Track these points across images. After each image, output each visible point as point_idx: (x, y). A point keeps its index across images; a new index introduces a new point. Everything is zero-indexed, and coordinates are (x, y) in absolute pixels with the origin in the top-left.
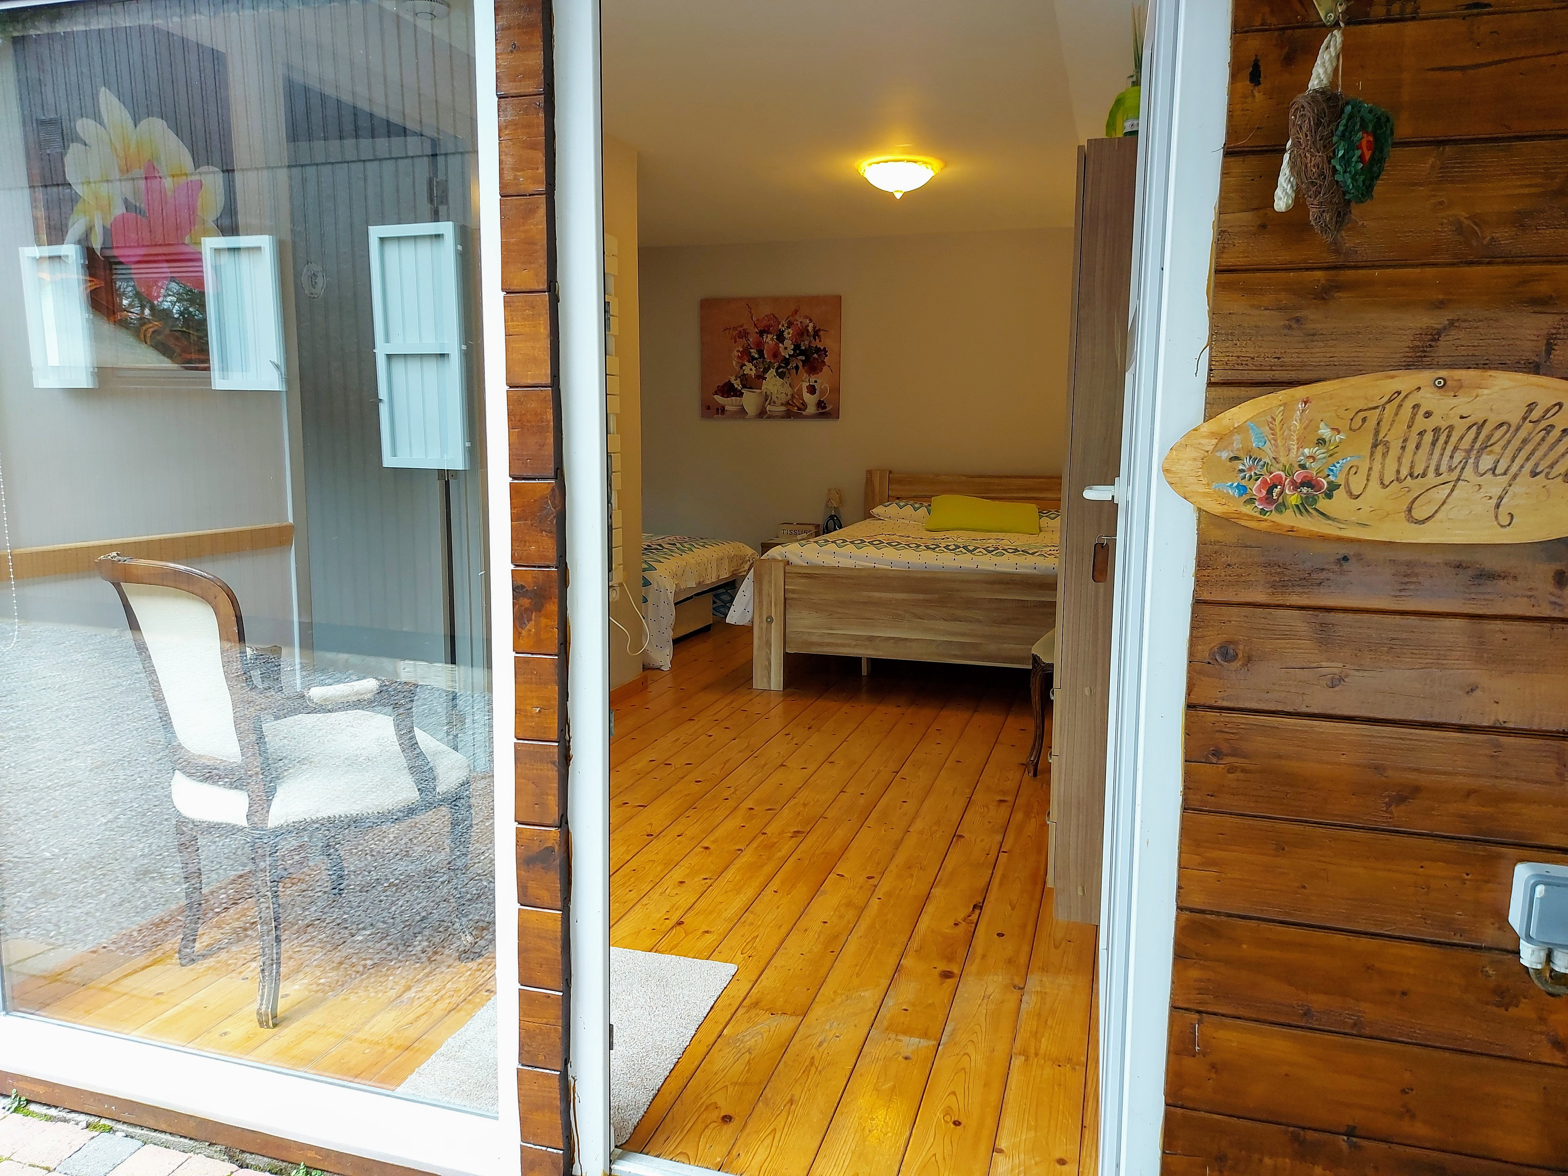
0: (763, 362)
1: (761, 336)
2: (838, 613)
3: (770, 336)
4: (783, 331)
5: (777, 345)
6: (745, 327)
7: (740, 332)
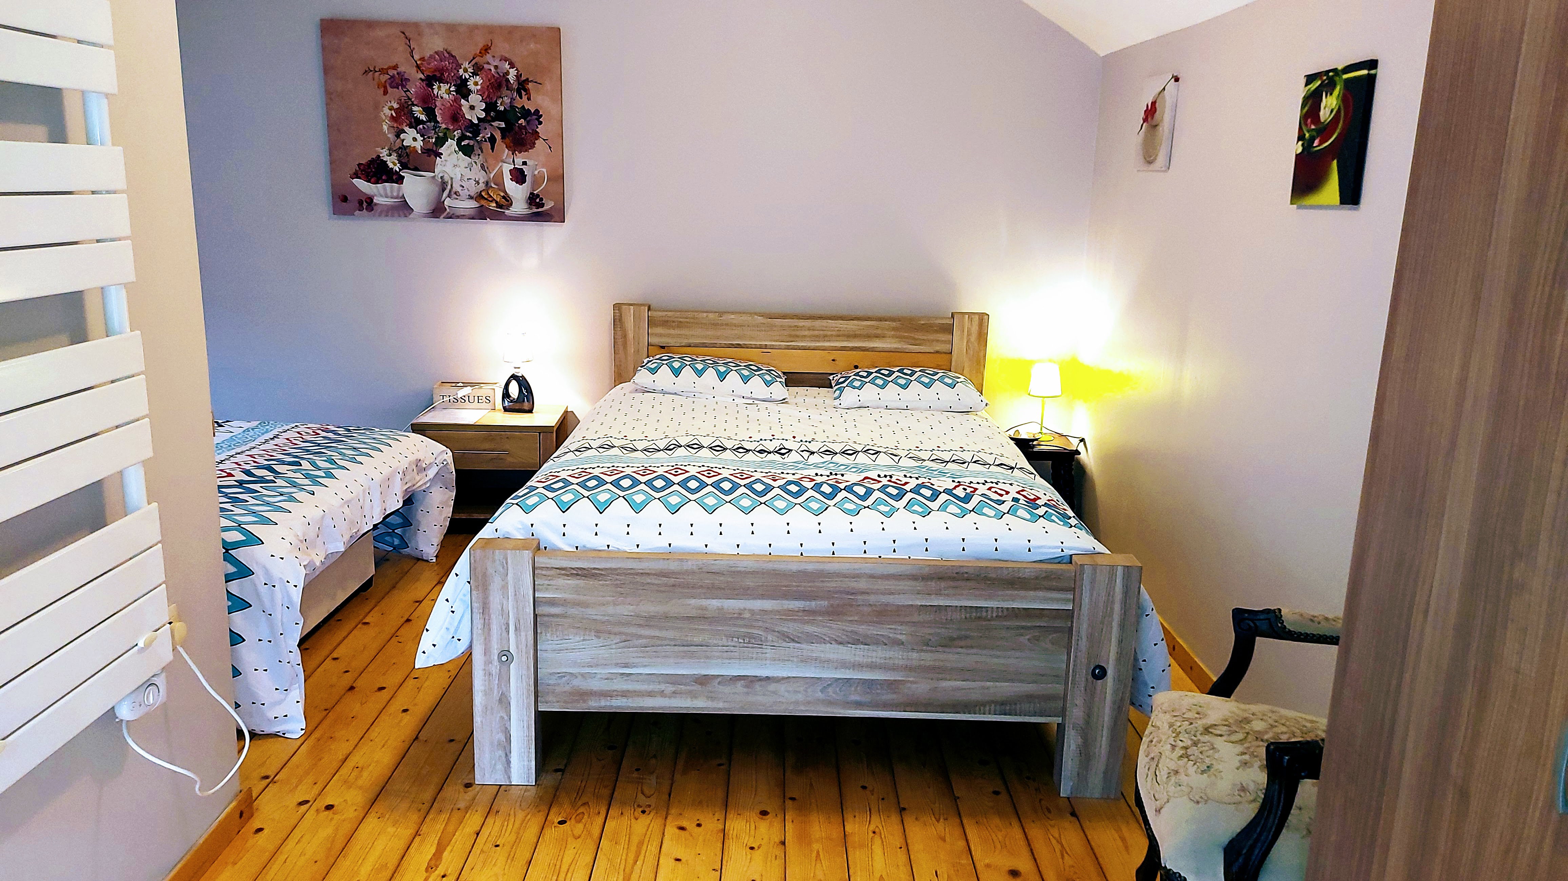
0: (435, 128)
1: (431, 86)
2: (640, 637)
3: (444, 87)
4: (466, 80)
5: (456, 100)
6: (401, 69)
7: (393, 77)
